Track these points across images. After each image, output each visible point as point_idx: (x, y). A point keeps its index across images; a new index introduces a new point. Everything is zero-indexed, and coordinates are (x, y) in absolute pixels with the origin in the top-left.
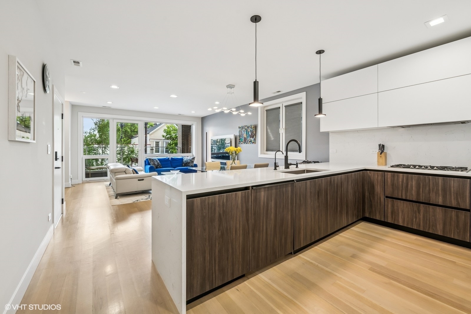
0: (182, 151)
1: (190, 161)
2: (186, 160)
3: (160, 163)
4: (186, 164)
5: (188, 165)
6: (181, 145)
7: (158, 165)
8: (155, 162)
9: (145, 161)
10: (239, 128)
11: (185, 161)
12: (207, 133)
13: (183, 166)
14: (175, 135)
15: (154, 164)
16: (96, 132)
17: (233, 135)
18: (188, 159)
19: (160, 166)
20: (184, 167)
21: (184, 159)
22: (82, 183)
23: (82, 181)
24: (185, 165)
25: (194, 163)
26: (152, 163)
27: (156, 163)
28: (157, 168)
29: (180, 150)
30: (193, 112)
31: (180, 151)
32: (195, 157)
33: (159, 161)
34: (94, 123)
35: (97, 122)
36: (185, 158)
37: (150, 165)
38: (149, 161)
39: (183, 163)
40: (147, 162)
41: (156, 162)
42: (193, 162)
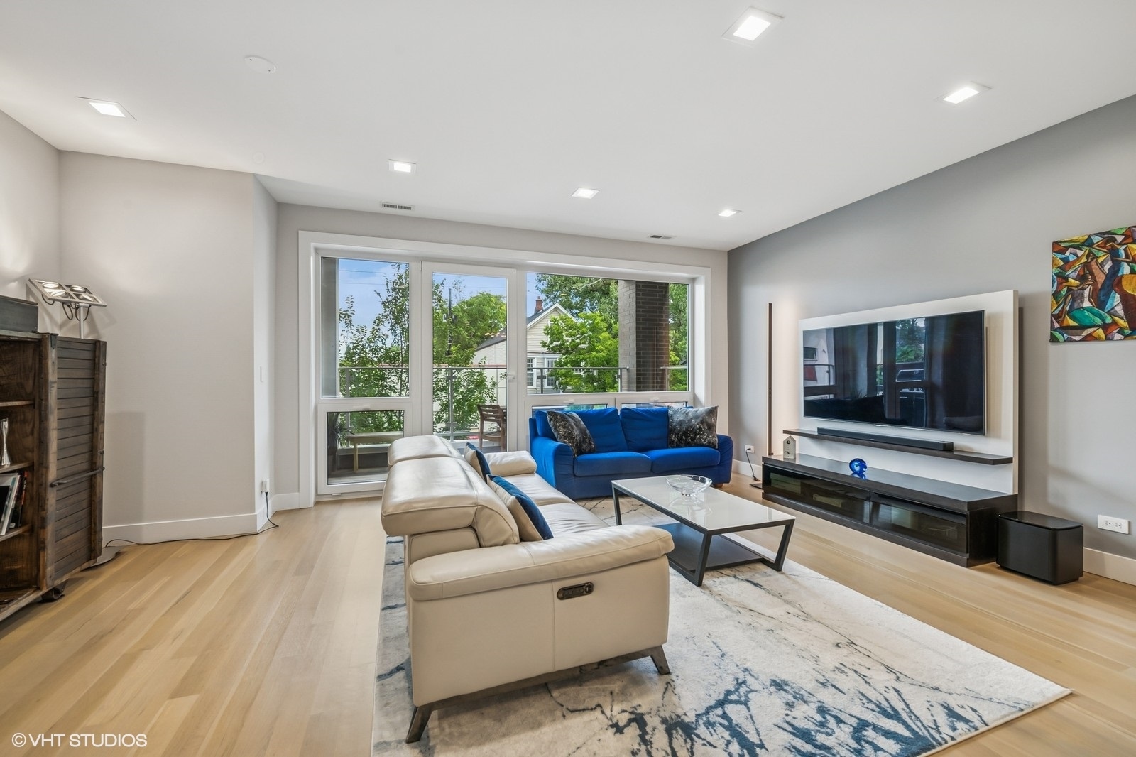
0: (637, 383)
1: (702, 422)
2: (681, 418)
3: (587, 432)
4: (687, 437)
5: (693, 439)
6: (634, 362)
7: (584, 439)
8: (572, 428)
9: (530, 419)
10: (1058, 247)
11: (681, 423)
12: (770, 305)
13: (671, 444)
14: (573, 341)
15: (570, 436)
16: (385, 329)
17: (1011, 292)
18: (691, 415)
19: (591, 444)
20: (678, 446)
21: (670, 412)
22: (317, 503)
23: (317, 494)
24: (680, 439)
25: (718, 432)
26: (562, 431)
27: (576, 432)
28: (580, 452)
29: (629, 378)
30: (727, 213)
31: (629, 382)
32: (716, 408)
33: (582, 423)
34: (383, 303)
35: (390, 299)
36: (675, 412)
37: (556, 440)
38: (551, 424)
39: (671, 431)
40: (542, 425)
41: (577, 425)
42: (711, 427)
